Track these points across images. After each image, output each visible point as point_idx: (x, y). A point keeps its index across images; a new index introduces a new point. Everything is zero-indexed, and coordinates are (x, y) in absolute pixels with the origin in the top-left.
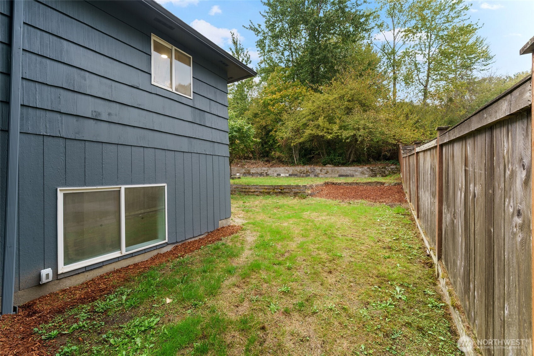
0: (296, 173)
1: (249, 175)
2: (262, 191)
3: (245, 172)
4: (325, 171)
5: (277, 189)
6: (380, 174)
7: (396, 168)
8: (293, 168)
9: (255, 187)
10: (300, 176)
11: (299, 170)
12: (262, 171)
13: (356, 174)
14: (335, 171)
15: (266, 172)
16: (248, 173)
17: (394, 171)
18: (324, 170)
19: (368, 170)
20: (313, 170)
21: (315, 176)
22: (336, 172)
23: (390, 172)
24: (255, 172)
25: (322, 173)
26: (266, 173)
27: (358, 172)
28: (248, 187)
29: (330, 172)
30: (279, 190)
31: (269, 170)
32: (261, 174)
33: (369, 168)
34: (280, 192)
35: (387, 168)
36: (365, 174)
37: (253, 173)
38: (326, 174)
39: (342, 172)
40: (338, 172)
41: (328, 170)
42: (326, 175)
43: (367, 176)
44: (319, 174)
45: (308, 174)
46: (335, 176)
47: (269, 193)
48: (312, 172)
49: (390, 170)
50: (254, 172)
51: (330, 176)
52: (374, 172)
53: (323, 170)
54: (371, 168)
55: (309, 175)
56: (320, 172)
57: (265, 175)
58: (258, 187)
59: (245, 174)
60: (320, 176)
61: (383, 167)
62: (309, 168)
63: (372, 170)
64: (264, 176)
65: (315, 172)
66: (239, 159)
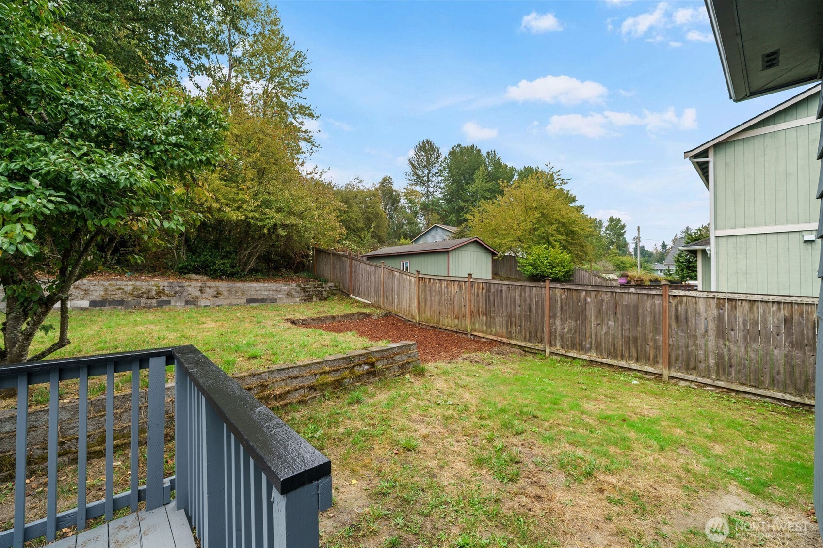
0: (119, 296)
2: (313, 381)
4: (212, 290)
5: (360, 365)
6: (316, 295)
7: (335, 286)
8: (107, 283)
9: (284, 374)
10: (137, 307)
11: (131, 288)
13: (280, 296)
14: (236, 292)
17: (334, 291)
18: (210, 288)
19: (298, 289)
20: (177, 289)
21: (187, 303)
22: (239, 293)
23: (328, 292)
25: (204, 295)
27: (282, 293)
28: (253, 382)
29: (226, 293)
30: (366, 367)
33: (299, 286)
34: (369, 373)
35: (324, 286)
36: (294, 297)
38: (217, 297)
39: (253, 293)
40: (243, 294)
41: (221, 289)
42: (218, 301)
43: (298, 300)
44: (197, 297)
45: (164, 298)
46: (239, 301)
47: (338, 384)
48: (176, 293)
49: (328, 289)
51: (228, 302)
52: (307, 294)
53: (207, 289)
54: (302, 286)
55: (168, 303)
56: (198, 294)
58: (296, 373)
60: (202, 303)
61: (319, 285)
62: (166, 284)
63: (304, 290)
65: (185, 293)
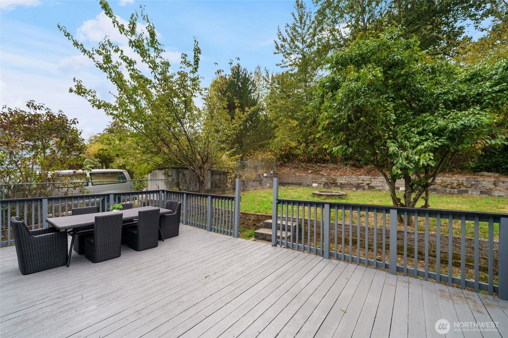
1: (335, 186)
3: (326, 181)
10: (445, 193)
11: (441, 181)
12: (360, 182)
15: (368, 182)
16: (333, 184)
20: (473, 183)
21: (482, 193)
24: (345, 182)
25: (498, 188)
26: (368, 184)
31: (373, 180)
32: (358, 187)
37: (341, 184)
44: (491, 189)
50: (343, 182)
53: (500, 184)
55: (466, 192)
56: (492, 186)
57: (366, 187)
59: (328, 185)
60: (496, 193)
64: (364, 189)
66: (308, 162)
